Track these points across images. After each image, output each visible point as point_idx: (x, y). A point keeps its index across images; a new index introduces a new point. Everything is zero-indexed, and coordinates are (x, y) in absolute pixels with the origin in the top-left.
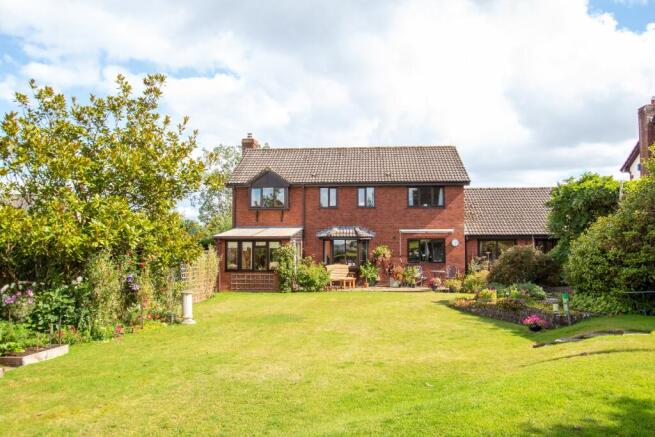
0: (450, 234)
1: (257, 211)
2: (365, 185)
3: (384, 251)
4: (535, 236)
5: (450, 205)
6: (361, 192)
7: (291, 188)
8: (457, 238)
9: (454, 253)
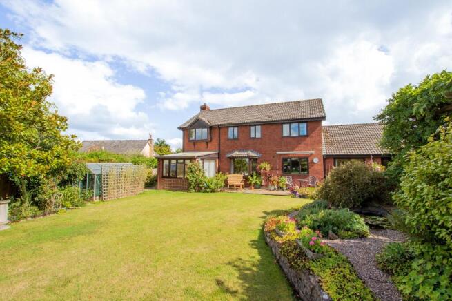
0: (312, 154)
1: (195, 142)
2: (255, 124)
3: (266, 166)
4: (373, 155)
5: (312, 135)
6: (253, 128)
7: (211, 128)
8: (317, 157)
9: (315, 167)
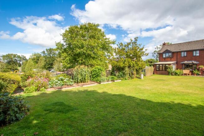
1: (165, 58)
2: (196, 50)
3: (202, 67)
6: (194, 52)
7: (173, 53)
